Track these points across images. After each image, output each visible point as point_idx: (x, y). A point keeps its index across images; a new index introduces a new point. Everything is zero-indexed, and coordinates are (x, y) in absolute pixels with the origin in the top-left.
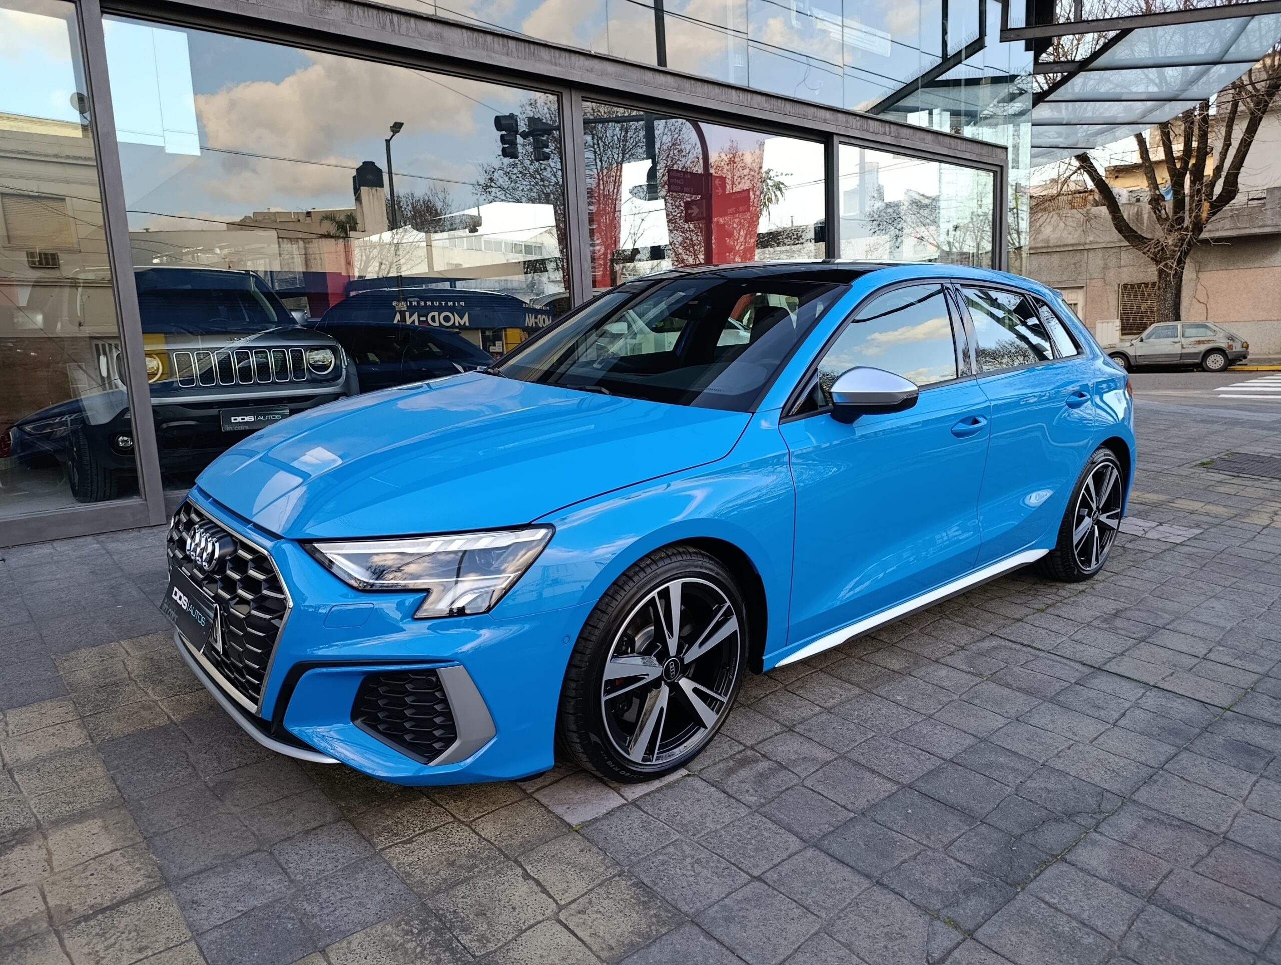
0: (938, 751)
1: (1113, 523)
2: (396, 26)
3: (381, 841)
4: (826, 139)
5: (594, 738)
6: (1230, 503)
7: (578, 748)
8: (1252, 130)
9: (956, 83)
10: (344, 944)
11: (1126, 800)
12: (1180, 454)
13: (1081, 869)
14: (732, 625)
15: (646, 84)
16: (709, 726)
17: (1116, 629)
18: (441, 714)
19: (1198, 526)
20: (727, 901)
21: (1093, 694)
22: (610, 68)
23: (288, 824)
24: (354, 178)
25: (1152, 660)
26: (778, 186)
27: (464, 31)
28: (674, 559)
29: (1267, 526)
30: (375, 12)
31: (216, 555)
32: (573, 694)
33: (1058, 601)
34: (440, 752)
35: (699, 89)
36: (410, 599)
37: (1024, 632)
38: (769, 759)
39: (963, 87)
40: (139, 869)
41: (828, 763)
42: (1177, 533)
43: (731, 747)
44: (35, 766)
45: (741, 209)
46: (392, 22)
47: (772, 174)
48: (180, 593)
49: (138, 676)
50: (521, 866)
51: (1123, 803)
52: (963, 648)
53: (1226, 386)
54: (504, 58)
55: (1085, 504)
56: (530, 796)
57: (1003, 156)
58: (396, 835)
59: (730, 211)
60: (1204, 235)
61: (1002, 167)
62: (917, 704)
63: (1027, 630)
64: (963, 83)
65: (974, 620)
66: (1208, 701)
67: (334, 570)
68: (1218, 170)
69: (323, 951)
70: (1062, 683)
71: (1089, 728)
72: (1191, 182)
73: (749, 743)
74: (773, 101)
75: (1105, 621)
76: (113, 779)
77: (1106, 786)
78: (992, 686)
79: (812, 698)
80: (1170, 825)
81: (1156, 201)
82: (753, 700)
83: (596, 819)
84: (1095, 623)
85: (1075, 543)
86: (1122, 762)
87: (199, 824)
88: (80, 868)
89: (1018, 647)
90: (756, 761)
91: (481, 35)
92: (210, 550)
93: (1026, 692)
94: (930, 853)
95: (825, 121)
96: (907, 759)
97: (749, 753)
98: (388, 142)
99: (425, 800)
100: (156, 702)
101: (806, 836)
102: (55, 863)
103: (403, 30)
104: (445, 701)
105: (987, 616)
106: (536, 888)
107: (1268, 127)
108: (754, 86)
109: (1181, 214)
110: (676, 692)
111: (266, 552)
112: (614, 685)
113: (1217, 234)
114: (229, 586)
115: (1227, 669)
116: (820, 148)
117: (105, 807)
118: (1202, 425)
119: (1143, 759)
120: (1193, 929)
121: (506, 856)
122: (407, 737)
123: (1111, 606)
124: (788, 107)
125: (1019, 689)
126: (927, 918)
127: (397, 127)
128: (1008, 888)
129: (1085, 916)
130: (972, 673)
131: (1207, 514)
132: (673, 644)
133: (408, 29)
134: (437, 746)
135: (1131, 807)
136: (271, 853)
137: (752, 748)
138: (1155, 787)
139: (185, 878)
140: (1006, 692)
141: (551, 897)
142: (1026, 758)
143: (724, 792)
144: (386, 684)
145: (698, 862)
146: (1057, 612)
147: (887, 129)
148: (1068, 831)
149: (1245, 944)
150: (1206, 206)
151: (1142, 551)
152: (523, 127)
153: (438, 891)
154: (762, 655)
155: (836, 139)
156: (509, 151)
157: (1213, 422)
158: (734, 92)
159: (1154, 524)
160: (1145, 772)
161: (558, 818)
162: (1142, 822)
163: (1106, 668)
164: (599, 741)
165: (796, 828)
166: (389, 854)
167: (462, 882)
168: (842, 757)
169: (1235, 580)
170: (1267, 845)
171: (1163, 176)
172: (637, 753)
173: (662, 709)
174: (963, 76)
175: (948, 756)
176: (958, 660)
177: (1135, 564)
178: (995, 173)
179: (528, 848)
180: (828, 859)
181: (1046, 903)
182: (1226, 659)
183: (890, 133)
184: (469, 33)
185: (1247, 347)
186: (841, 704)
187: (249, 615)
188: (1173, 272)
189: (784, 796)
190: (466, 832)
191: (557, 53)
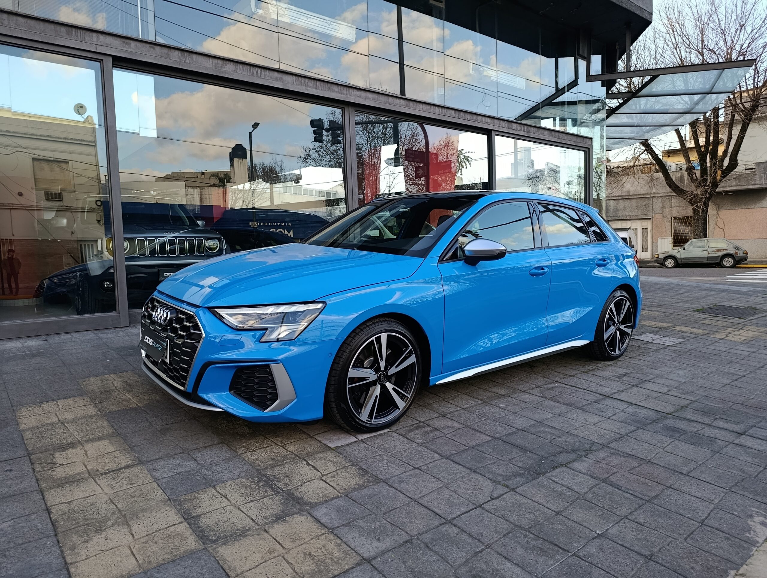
0: (515, 426)
1: (629, 331)
2: (259, 74)
3: (240, 451)
4: (488, 133)
5: (343, 406)
6: (706, 328)
7: (335, 410)
8: (744, 131)
9: (563, 104)
10: (223, 485)
11: (603, 446)
12: (687, 305)
13: (573, 470)
14: (412, 359)
15: (389, 103)
16: (401, 408)
17: (623, 381)
18: (271, 387)
19: (684, 338)
20: (401, 475)
21: (601, 406)
22: (370, 95)
23: (197, 444)
24: (230, 153)
25: (638, 394)
26: (467, 158)
27: (294, 77)
28: (383, 323)
29: (722, 339)
30: (248, 67)
31: (168, 318)
32: (333, 383)
33: (595, 369)
34: (270, 406)
35: (418, 106)
36: (259, 333)
37: (573, 381)
38: (430, 427)
39: (566, 106)
40: (128, 458)
41: (459, 429)
42: (669, 341)
43: (412, 421)
44: (74, 421)
45: (446, 171)
46: (257, 72)
47: (463, 152)
48: (148, 338)
49: (120, 388)
50: (306, 461)
51: (603, 447)
52: (539, 387)
53: (733, 275)
54: (314, 90)
55: (611, 319)
56: (312, 437)
57: (590, 143)
58: (248, 449)
59: (440, 172)
60: (718, 190)
61: (589, 149)
62: (509, 408)
63: (575, 380)
64: (566, 103)
65: (549, 375)
66: (661, 410)
67: (224, 321)
68: (725, 152)
69: (214, 487)
70: (587, 402)
71: (596, 419)
72: (710, 159)
73: (422, 420)
74: (458, 113)
75: (618, 377)
76: (113, 427)
77: (596, 441)
78: (550, 402)
79: (457, 404)
80: (623, 456)
81: (690, 169)
82: (426, 404)
83: (343, 446)
84: (613, 378)
85: (605, 339)
86: (607, 432)
87: (154, 443)
88: (101, 457)
89: (569, 387)
90: (424, 427)
91: (303, 78)
92: (165, 316)
93: (567, 405)
94: (502, 462)
95: (487, 123)
96: (499, 428)
97: (421, 424)
98: (250, 133)
99: (262, 437)
100: (130, 399)
101: (443, 454)
102: (89, 455)
103: (263, 76)
104: (273, 381)
105: (555, 374)
106: (312, 468)
107: (753, 129)
108: (448, 105)
109: (705, 177)
110: (384, 389)
111: (192, 314)
112: (353, 380)
113: (725, 189)
114: (174, 330)
115: (676, 398)
116: (485, 137)
117: (109, 437)
118: (704, 292)
119: (619, 432)
120: (621, 492)
121: (299, 457)
122: (255, 399)
123: (623, 371)
124: (467, 116)
125: (564, 404)
126: (494, 484)
127: (256, 125)
128: (536, 475)
129: (570, 485)
130: (541, 397)
131: (691, 333)
132: (382, 364)
133: (265, 75)
134: (268, 403)
135: (606, 449)
136: (189, 454)
137: (423, 422)
138: (621, 442)
139: (150, 461)
140: (557, 404)
141: (319, 471)
142: (559, 430)
143: (406, 438)
144: (246, 373)
145: (390, 462)
146: (593, 373)
147: (522, 128)
148: (572, 456)
149: (643, 497)
150: (719, 173)
151: (649, 348)
152: (326, 125)
153: (267, 468)
154: (429, 377)
155: (493, 133)
156: (318, 138)
157: (711, 291)
158: (437, 108)
159: (660, 337)
160: (618, 436)
161: (325, 445)
162: (609, 454)
163: (613, 396)
164: (345, 407)
165: (439, 451)
166: (244, 456)
167: (278, 466)
168: (467, 427)
169: (694, 362)
170: (669, 465)
171: (694, 157)
172: (364, 415)
173: (377, 396)
174: (566, 100)
175: (520, 428)
176: (535, 392)
177: (643, 354)
178: (585, 152)
179: (309, 455)
180: (452, 463)
181: (552, 480)
182: (676, 394)
183: (524, 130)
184: (296, 78)
185: (747, 254)
186: (472, 407)
187: (184, 342)
188: (701, 210)
189: (435, 440)
190: (281, 449)
191: (342, 88)
